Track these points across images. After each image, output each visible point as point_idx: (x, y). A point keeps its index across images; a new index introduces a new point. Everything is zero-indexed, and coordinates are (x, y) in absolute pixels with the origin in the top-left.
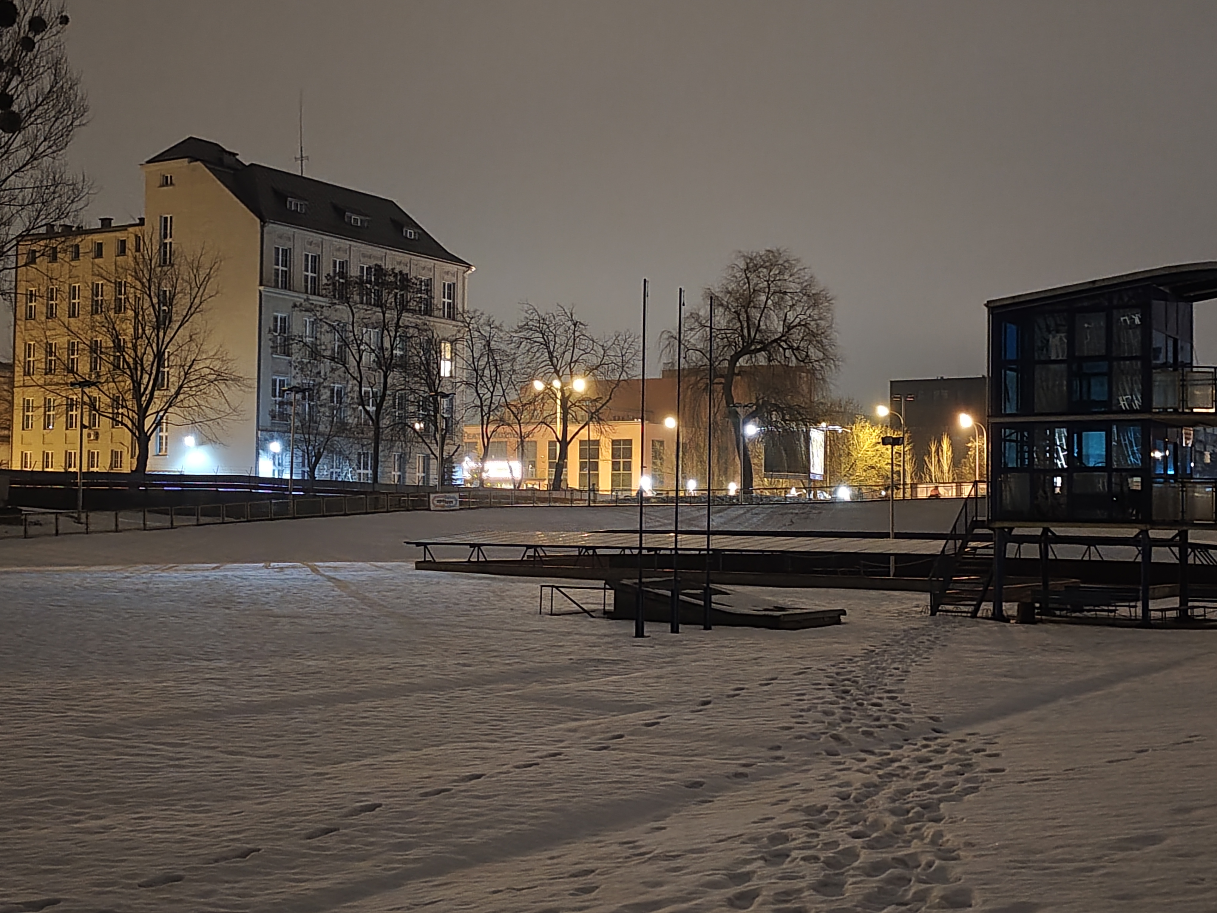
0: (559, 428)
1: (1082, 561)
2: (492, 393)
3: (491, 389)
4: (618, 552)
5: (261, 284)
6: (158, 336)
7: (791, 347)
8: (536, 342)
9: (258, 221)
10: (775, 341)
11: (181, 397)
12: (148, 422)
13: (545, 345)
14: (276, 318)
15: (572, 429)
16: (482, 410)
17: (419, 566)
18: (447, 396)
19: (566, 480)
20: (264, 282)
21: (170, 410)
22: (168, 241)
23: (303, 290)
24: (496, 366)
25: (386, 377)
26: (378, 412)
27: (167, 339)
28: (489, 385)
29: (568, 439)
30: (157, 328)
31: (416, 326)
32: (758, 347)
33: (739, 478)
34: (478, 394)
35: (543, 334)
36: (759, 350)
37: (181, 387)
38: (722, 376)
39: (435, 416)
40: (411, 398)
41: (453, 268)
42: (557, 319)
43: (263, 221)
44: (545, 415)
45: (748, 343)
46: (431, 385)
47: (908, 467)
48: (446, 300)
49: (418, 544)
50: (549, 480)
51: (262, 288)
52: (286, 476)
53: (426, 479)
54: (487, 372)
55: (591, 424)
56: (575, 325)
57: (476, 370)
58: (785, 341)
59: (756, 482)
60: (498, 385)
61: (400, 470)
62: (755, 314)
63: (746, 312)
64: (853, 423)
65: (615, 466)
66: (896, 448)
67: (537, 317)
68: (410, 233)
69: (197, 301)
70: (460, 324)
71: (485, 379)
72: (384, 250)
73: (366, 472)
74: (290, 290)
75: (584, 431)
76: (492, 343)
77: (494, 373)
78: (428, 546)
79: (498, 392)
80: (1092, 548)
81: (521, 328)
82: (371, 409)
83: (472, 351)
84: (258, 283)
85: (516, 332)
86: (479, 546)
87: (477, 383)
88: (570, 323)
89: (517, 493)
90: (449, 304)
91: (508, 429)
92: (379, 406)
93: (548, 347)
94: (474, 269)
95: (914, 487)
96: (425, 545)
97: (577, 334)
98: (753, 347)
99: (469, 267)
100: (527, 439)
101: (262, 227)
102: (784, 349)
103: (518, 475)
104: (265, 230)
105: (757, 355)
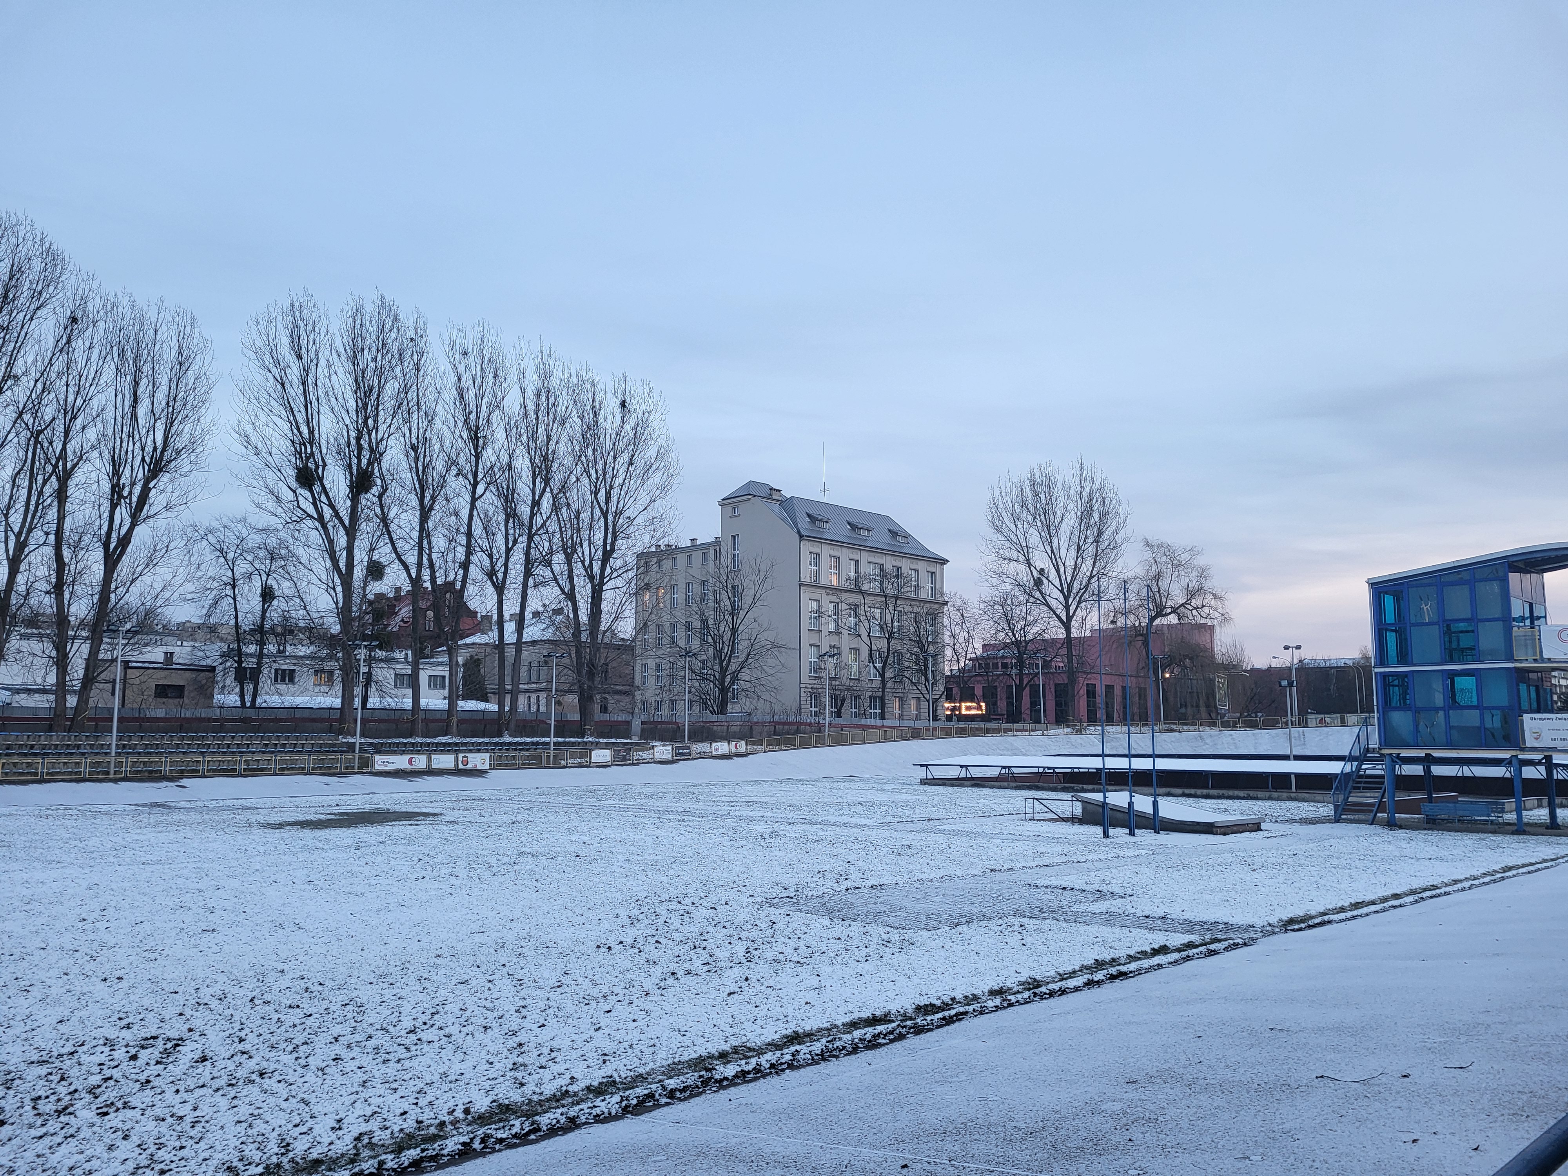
1: (1456, 777)
6: (733, 619)
11: (750, 661)
12: (728, 679)
17: (924, 782)
20: (802, 579)
21: (742, 670)
22: (737, 552)
25: (889, 643)
27: (739, 621)
30: (732, 614)
32: (1169, 610)
36: (1170, 613)
37: (749, 654)
43: (800, 536)
45: (1160, 607)
46: (922, 648)
48: (929, 585)
49: (922, 766)
61: (899, 709)
68: (902, 539)
69: (758, 595)
73: (875, 711)
74: (820, 583)
78: (928, 767)
80: (1465, 768)
86: (966, 766)
90: (931, 588)
98: (1165, 611)
101: (800, 540)
104: (802, 541)
105: (1169, 616)
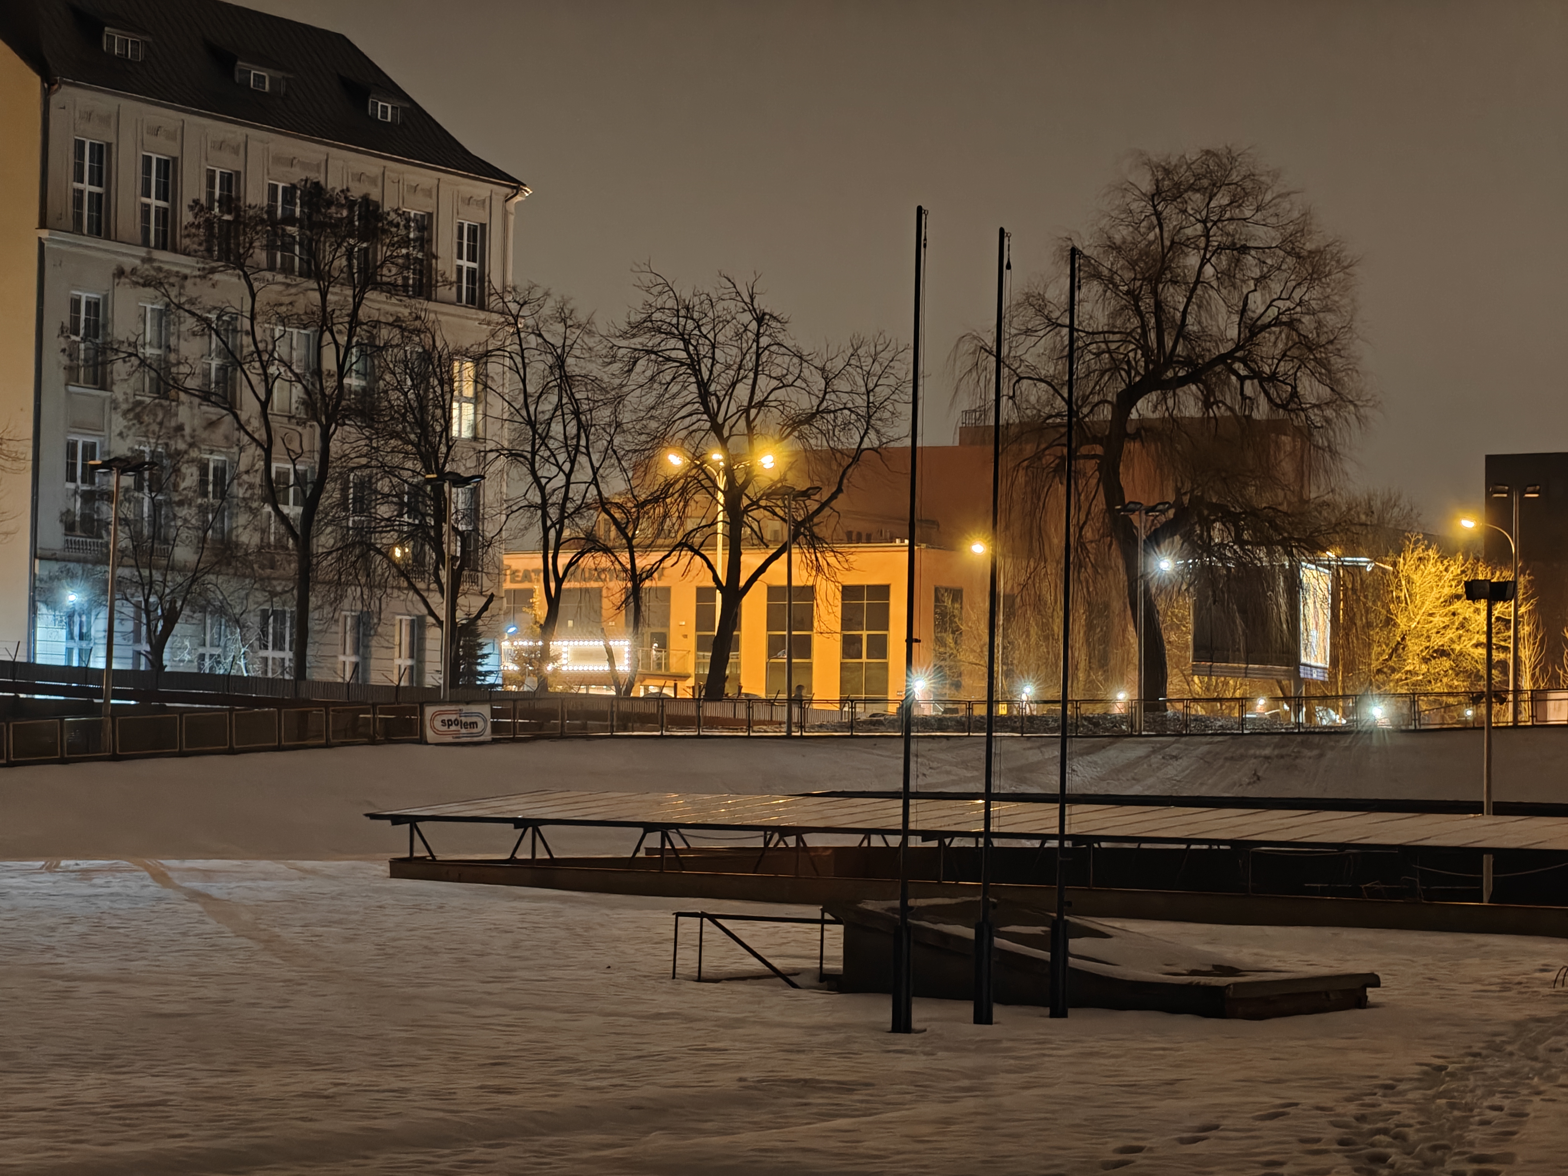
0: (720, 558)
2: (568, 476)
3: (567, 467)
4: (853, 841)
5: (43, 225)
7: (1256, 374)
8: (669, 359)
9: (36, 80)
10: (1222, 358)
13: (691, 366)
14: (75, 303)
15: (751, 560)
16: (545, 516)
18: (465, 481)
19: (738, 678)
20: (50, 220)
23: (139, 239)
24: (577, 413)
25: (326, 438)
26: (308, 517)
28: (562, 457)
29: (742, 583)
31: (397, 323)
32: (1181, 373)
33: (1134, 675)
34: (537, 479)
35: (687, 343)
36: (1182, 382)
38: (1095, 440)
39: (438, 528)
40: (383, 485)
41: (482, 189)
42: (719, 307)
43: (49, 82)
44: (690, 525)
45: (1156, 363)
46: (429, 457)
47: (1525, 653)
48: (465, 264)
49: (397, 820)
50: (698, 677)
51: (45, 234)
52: (98, 662)
53: (416, 671)
54: (556, 428)
55: (795, 551)
56: (760, 320)
57: (531, 423)
58: (1243, 360)
59: (1174, 685)
60: (582, 459)
61: (356, 652)
62: (1175, 297)
63: (1154, 292)
64: (1399, 551)
65: (850, 646)
66: (1499, 608)
67: (671, 303)
68: (384, 109)
70: (495, 317)
71: (553, 445)
72: (324, 148)
73: (279, 654)
74: (108, 237)
75: (779, 567)
76: (570, 361)
77: (572, 429)
78: (420, 825)
79: (584, 474)
81: (636, 328)
82: (292, 510)
83: (524, 381)
84: (35, 220)
85: (624, 335)
86: (534, 824)
87: (534, 453)
88: (747, 317)
89: (625, 706)
90: (471, 272)
91: (604, 561)
92: (310, 505)
93: (697, 372)
94: (528, 191)
95: (1538, 698)
96: (412, 821)
97: (764, 341)
98: (1170, 374)
99: (517, 186)
100: (647, 584)
101: (46, 95)
102: (1242, 379)
103: (623, 667)
104: (54, 99)
105: (1179, 391)
